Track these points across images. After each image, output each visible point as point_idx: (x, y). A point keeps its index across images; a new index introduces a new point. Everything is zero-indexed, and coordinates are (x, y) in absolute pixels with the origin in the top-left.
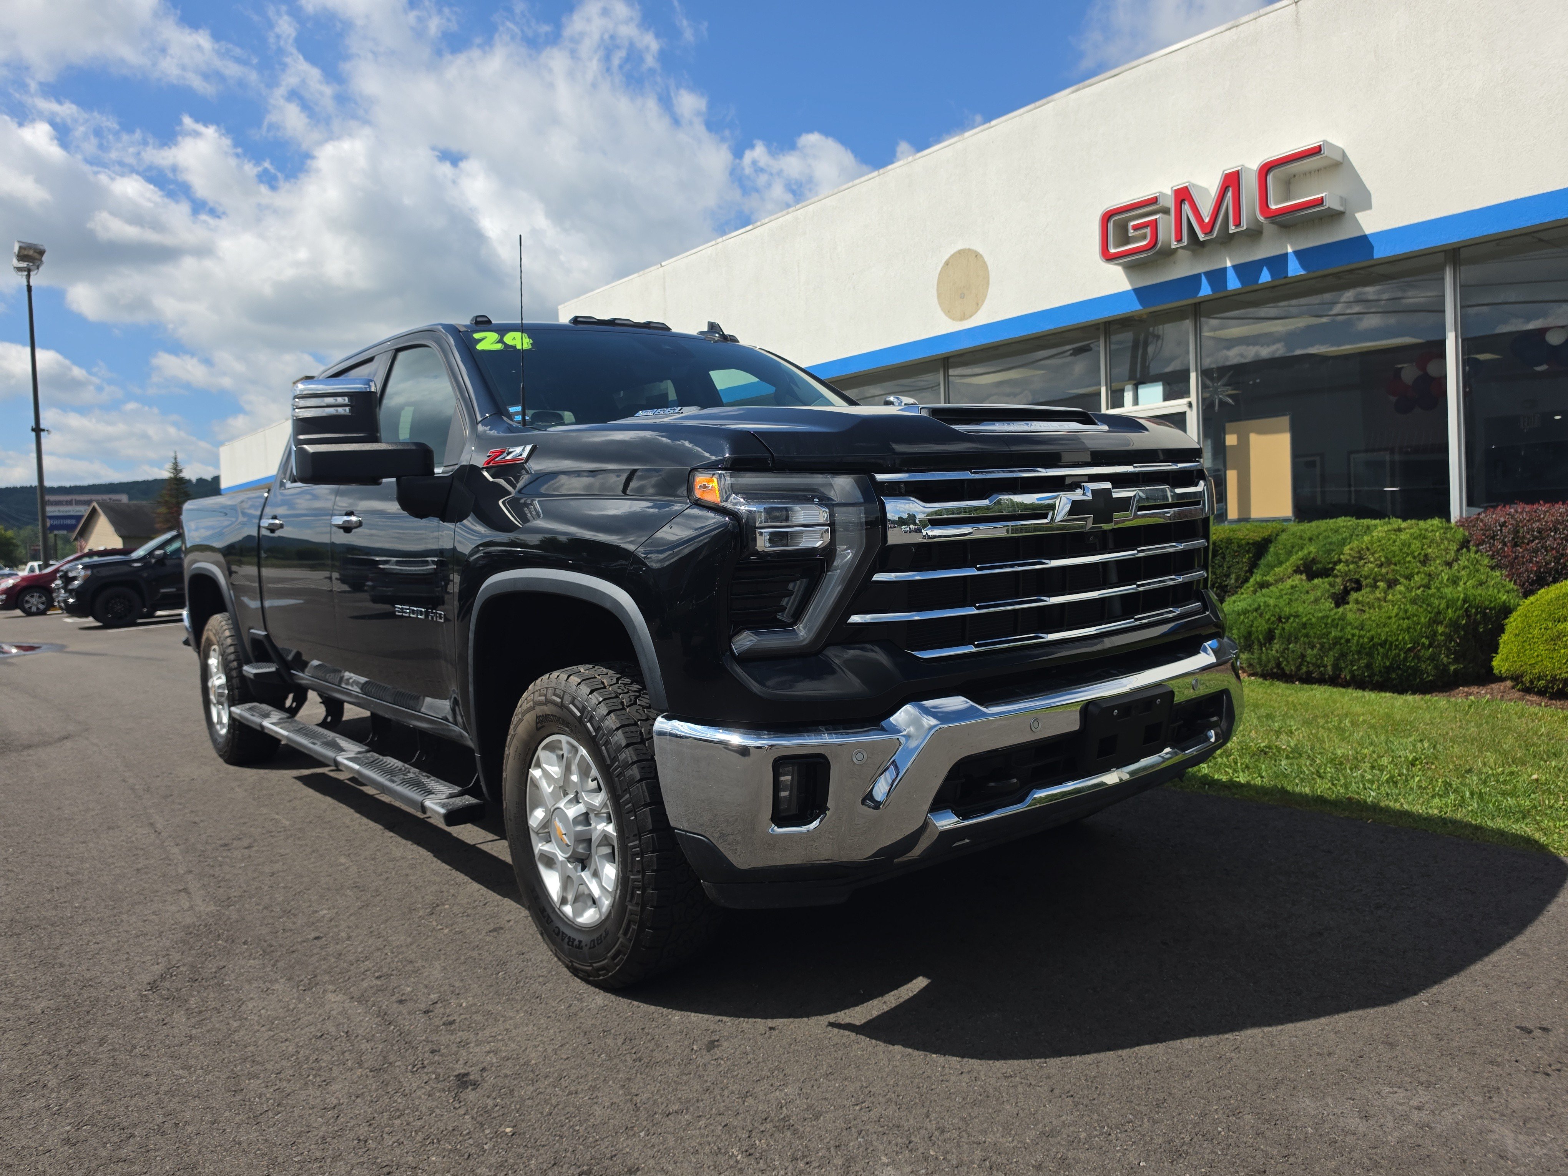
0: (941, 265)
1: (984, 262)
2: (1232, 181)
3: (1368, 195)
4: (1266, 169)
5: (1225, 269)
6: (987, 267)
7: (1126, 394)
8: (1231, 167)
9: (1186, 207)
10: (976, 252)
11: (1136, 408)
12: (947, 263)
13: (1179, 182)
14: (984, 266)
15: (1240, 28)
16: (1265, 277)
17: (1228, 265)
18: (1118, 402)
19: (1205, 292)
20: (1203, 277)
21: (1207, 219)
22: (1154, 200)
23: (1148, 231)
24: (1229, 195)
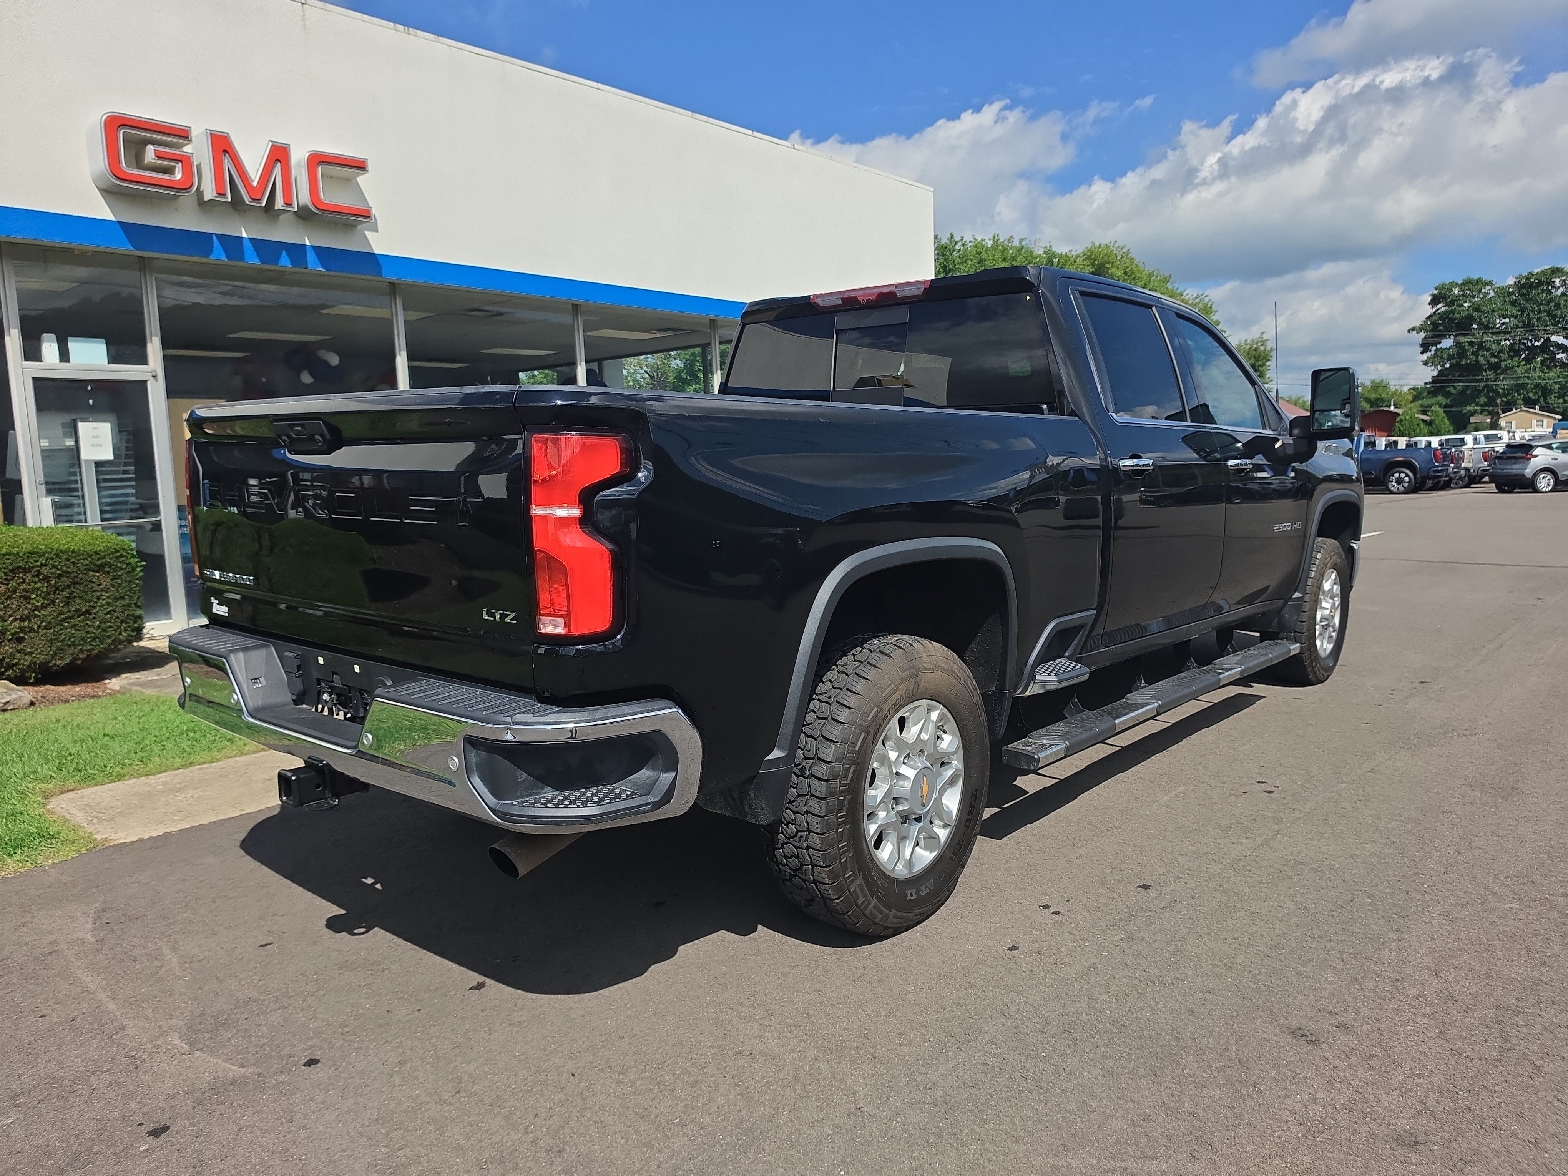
2: (280, 155)
4: (317, 160)
5: (240, 239)
7: (46, 344)
8: (282, 138)
9: (227, 162)
11: (65, 365)
13: (219, 127)
16: (285, 262)
17: (244, 235)
18: (32, 353)
19: (218, 255)
20: (214, 237)
21: (255, 184)
22: (184, 135)
23: (179, 167)
24: (278, 169)
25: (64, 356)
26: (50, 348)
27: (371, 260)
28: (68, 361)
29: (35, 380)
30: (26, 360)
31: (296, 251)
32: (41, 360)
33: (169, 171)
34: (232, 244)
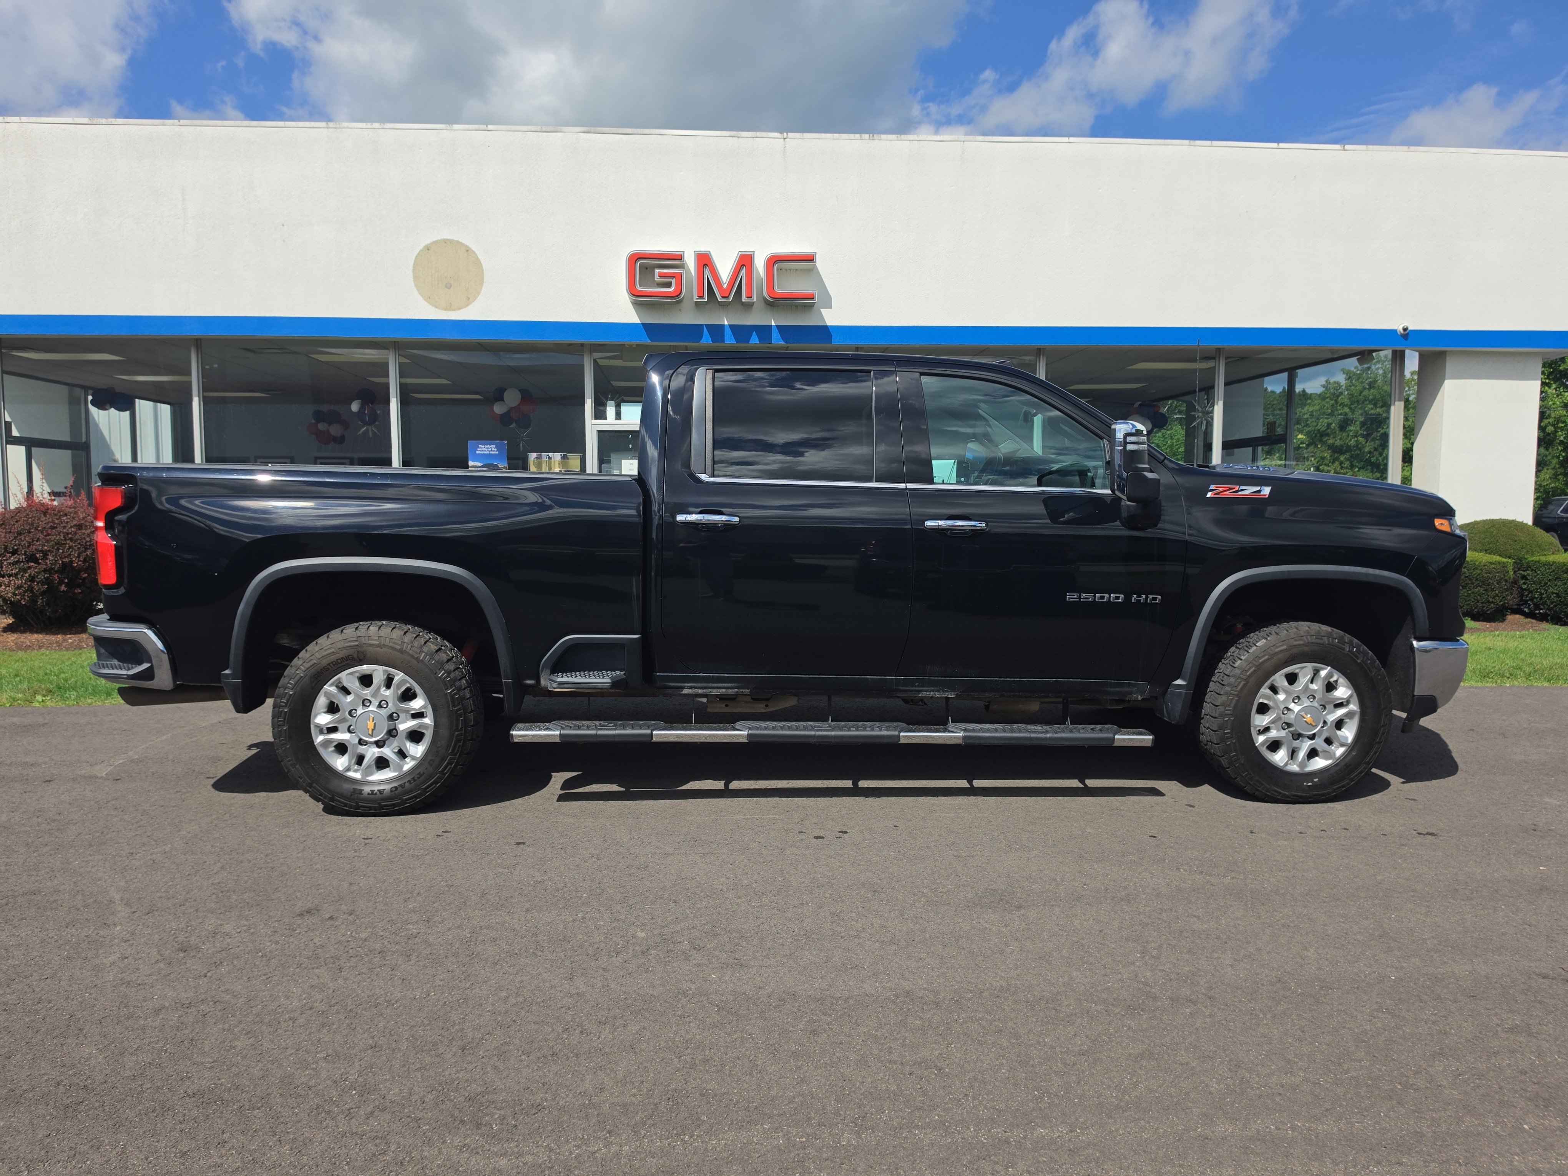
0: (421, 248)
1: (478, 259)
2: (745, 261)
3: (829, 298)
4: (774, 261)
5: (722, 326)
6: (481, 266)
7: (608, 408)
8: (747, 249)
9: (707, 272)
10: (466, 246)
11: (618, 422)
12: (428, 248)
13: (703, 248)
14: (478, 263)
15: (741, 139)
16: (754, 340)
17: (726, 323)
18: (600, 414)
19: (706, 340)
20: (705, 328)
21: (725, 286)
22: (679, 257)
23: (673, 281)
24: (743, 272)
25: (618, 416)
26: (611, 411)
27: (824, 332)
28: (620, 419)
29: (599, 432)
30: (596, 419)
31: (764, 331)
32: (606, 419)
33: (669, 285)
34: (717, 331)
